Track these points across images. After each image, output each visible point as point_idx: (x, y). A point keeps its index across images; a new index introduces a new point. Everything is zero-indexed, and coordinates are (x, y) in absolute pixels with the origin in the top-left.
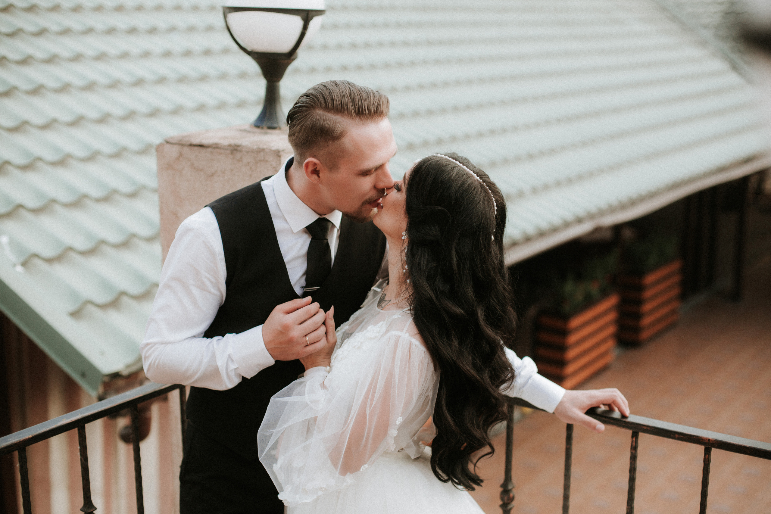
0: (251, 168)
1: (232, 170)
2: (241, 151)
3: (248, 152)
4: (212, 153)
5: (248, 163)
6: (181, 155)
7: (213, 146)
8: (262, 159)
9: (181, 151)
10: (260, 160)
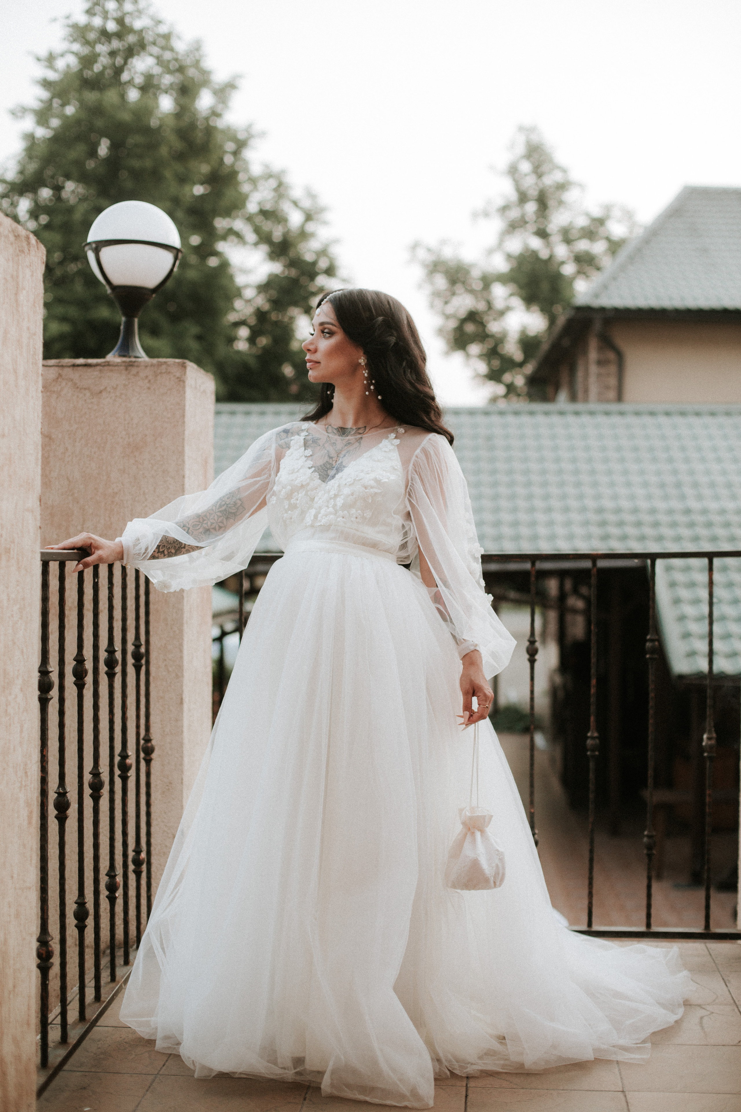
0: (149, 381)
1: (125, 385)
2: (138, 366)
3: (146, 367)
4: (100, 371)
5: (147, 377)
6: (60, 375)
7: (103, 364)
8: (164, 371)
9: (60, 372)
10: (161, 373)
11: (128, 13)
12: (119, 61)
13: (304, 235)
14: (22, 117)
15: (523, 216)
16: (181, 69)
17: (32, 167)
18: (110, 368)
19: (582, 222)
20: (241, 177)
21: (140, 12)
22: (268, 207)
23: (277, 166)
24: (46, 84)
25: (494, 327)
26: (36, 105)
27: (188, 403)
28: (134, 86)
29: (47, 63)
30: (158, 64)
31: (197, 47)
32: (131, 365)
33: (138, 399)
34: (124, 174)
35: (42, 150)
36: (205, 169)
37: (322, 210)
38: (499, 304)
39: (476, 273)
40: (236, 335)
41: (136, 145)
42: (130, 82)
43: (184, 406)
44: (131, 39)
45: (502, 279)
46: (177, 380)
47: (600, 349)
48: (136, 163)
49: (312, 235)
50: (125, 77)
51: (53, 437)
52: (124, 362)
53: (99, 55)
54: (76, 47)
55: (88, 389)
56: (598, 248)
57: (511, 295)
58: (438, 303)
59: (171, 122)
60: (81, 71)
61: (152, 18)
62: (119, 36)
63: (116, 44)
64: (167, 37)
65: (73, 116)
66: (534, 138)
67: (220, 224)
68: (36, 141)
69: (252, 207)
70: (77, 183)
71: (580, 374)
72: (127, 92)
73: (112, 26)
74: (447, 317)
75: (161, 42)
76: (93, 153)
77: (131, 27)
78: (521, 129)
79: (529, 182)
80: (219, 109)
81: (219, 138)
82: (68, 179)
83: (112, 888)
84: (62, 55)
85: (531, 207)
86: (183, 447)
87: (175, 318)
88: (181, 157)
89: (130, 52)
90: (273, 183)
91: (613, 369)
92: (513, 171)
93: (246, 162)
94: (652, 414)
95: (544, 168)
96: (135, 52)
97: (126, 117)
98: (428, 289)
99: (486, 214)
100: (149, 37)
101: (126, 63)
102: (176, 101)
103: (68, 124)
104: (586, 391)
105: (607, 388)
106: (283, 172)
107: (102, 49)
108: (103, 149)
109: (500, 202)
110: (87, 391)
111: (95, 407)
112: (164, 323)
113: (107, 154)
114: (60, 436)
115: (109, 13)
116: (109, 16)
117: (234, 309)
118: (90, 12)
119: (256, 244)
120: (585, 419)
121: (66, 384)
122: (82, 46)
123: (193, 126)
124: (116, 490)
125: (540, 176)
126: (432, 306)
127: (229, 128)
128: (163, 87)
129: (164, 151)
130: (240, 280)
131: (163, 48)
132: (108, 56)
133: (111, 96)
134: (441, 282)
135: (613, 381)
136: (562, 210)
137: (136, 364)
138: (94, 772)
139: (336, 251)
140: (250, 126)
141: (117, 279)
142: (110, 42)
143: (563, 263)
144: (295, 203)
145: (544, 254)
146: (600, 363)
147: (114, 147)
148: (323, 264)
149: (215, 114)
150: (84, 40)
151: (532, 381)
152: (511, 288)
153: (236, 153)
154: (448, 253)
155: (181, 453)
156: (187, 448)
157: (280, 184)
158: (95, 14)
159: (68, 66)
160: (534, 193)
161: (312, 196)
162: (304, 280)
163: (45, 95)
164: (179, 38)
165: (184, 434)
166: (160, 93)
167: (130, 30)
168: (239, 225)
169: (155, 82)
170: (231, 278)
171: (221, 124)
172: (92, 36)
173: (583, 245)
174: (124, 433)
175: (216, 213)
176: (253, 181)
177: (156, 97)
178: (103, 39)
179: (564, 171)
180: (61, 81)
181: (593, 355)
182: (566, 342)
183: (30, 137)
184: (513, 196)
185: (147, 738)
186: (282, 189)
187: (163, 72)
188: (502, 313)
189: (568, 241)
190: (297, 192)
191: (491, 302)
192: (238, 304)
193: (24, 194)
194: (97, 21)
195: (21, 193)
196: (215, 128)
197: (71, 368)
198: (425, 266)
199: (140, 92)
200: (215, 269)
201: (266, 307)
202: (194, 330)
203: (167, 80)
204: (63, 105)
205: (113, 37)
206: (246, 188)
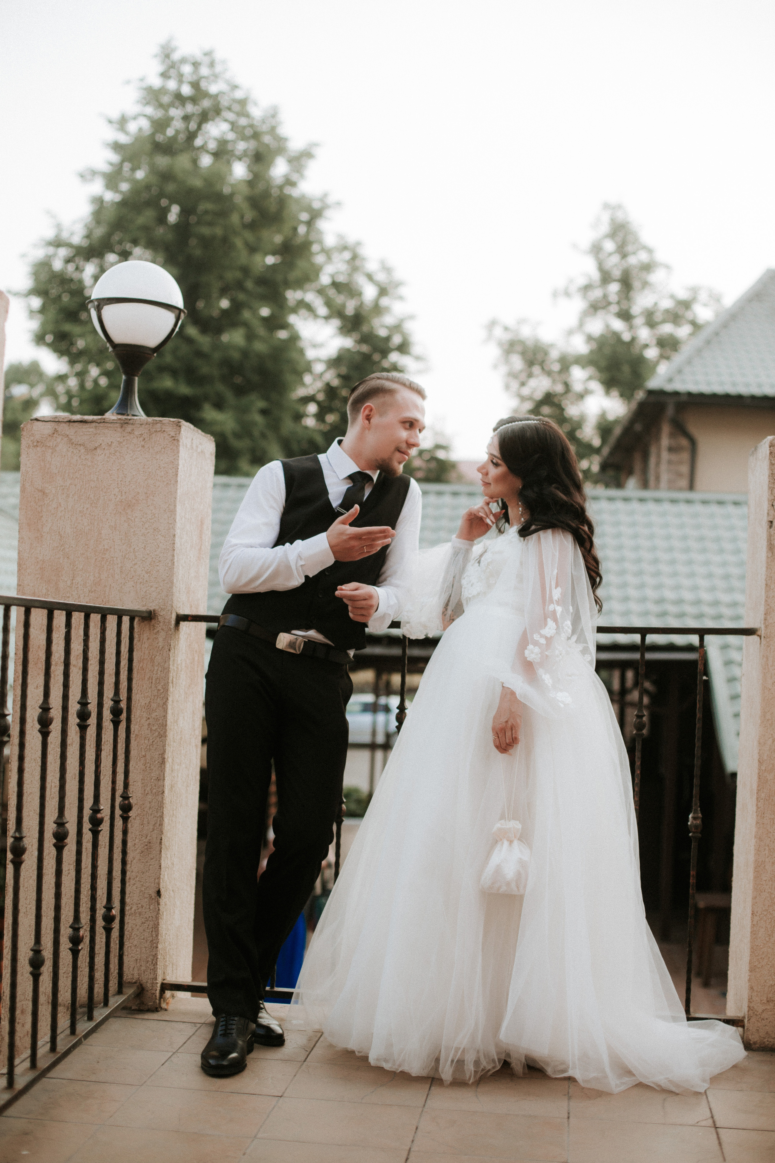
0: (144, 439)
1: (119, 443)
2: (133, 424)
3: (143, 425)
5: (141, 435)
6: (56, 431)
7: (99, 421)
8: (158, 430)
9: (56, 427)
10: (156, 431)
11: (204, 77)
12: (193, 126)
13: (377, 309)
14: (91, 180)
15: (605, 296)
16: (256, 136)
17: (99, 232)
18: (106, 425)
19: (666, 304)
20: (315, 248)
21: (216, 77)
22: (341, 279)
23: (351, 239)
24: (117, 147)
25: (572, 411)
26: (106, 168)
27: (181, 462)
28: (207, 152)
29: (118, 126)
30: (232, 130)
31: (274, 114)
32: (126, 423)
33: (132, 457)
34: (193, 242)
35: (109, 215)
36: (278, 239)
37: (398, 284)
38: (577, 387)
39: (554, 354)
40: (305, 412)
41: (206, 212)
42: (203, 148)
43: (178, 465)
44: (206, 103)
45: (581, 361)
46: (171, 439)
47: (672, 435)
48: (205, 231)
49: (387, 309)
50: (198, 142)
51: (47, 491)
52: (120, 419)
53: (172, 119)
54: (149, 110)
55: (83, 445)
56: (683, 332)
57: (590, 378)
58: (515, 385)
59: (245, 190)
60: (153, 135)
61: (228, 82)
62: (193, 100)
63: (190, 108)
64: (243, 102)
65: (143, 180)
66: (620, 216)
67: (292, 296)
68: (105, 204)
69: (325, 279)
70: (144, 250)
71: (652, 460)
72: (199, 158)
73: (186, 90)
74: (523, 399)
75: (236, 107)
76: (162, 219)
77: (206, 91)
78: (606, 206)
79: (613, 262)
80: (294, 177)
81: (293, 208)
82: (136, 246)
83: (76, 940)
84: (135, 118)
85: (614, 288)
86: (175, 506)
87: (240, 391)
88: (252, 226)
89: (204, 117)
90: (347, 255)
91: (685, 456)
92: (596, 249)
93: (320, 232)
94: (720, 503)
95: (630, 248)
96: (209, 117)
97: (198, 183)
98: (503, 370)
99: (567, 294)
100: (224, 102)
101: (199, 127)
102: (250, 169)
103: (138, 189)
104: (658, 478)
105: (680, 475)
106: (359, 244)
107: (176, 113)
108: (173, 215)
109: (582, 281)
110: (82, 447)
111: (89, 464)
112: (229, 396)
113: (176, 219)
114: (54, 492)
115: (183, 77)
116: (184, 79)
117: (303, 384)
118: (165, 75)
119: (327, 318)
120: (651, 506)
121: (62, 439)
122: (155, 109)
123: (266, 194)
124: (106, 547)
125: (624, 256)
126: (507, 387)
127: (303, 196)
128: (237, 153)
129: (235, 219)
130: (311, 354)
131: (239, 114)
132: (181, 120)
133: (183, 161)
134: (517, 363)
135: (685, 469)
136: (646, 291)
137: (131, 422)
138: (59, 821)
139: (409, 326)
140: (326, 195)
141: (118, 337)
142: (184, 106)
143: (646, 346)
144: (370, 277)
145: (626, 337)
146: (671, 449)
147: (185, 212)
148: (397, 340)
149: (289, 182)
150: (157, 103)
151: (604, 467)
152: (590, 371)
153: (310, 223)
154: (526, 332)
155: (173, 512)
156: (179, 508)
157: (355, 257)
158: (169, 77)
159: (140, 130)
160: (617, 273)
161: (387, 269)
162: (376, 357)
163: (115, 158)
164: (256, 104)
165: (176, 492)
166: (234, 160)
167: (206, 95)
168: (310, 297)
169: (230, 147)
170: (301, 352)
171: (294, 193)
172: (166, 99)
173: (667, 329)
174: (117, 490)
175: (288, 284)
176: (327, 252)
177: (229, 163)
178: (177, 103)
179: (650, 251)
180: (132, 144)
181: (665, 441)
182: (638, 427)
183: (99, 201)
184: (596, 275)
185: (125, 795)
186: (357, 263)
187: (237, 139)
188: (581, 396)
189: (651, 324)
190: (372, 266)
191: (570, 385)
192: (307, 379)
193: (91, 260)
194: (172, 85)
195: (87, 259)
196: (290, 196)
197: (68, 423)
198: (500, 344)
199: (214, 157)
200: (283, 341)
201: (336, 382)
202: (261, 404)
203: (241, 146)
204: (133, 170)
205: (188, 101)
206: (319, 259)
